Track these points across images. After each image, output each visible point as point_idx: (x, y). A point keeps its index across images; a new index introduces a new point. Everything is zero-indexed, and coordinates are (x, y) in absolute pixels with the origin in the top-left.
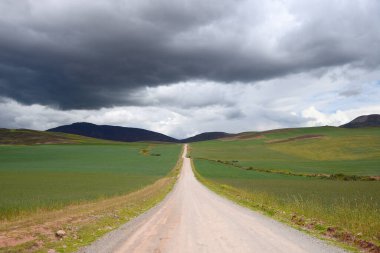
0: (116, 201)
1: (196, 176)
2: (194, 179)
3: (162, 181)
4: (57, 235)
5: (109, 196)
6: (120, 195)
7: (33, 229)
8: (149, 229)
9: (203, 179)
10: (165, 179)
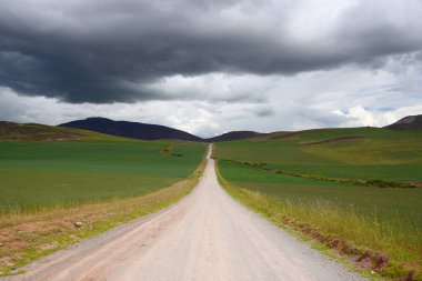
0: (129, 202)
1: (218, 179)
2: (216, 182)
3: (181, 184)
4: (76, 226)
5: (123, 197)
6: (135, 196)
7: (56, 221)
8: (153, 223)
9: (226, 183)
10: (185, 182)
